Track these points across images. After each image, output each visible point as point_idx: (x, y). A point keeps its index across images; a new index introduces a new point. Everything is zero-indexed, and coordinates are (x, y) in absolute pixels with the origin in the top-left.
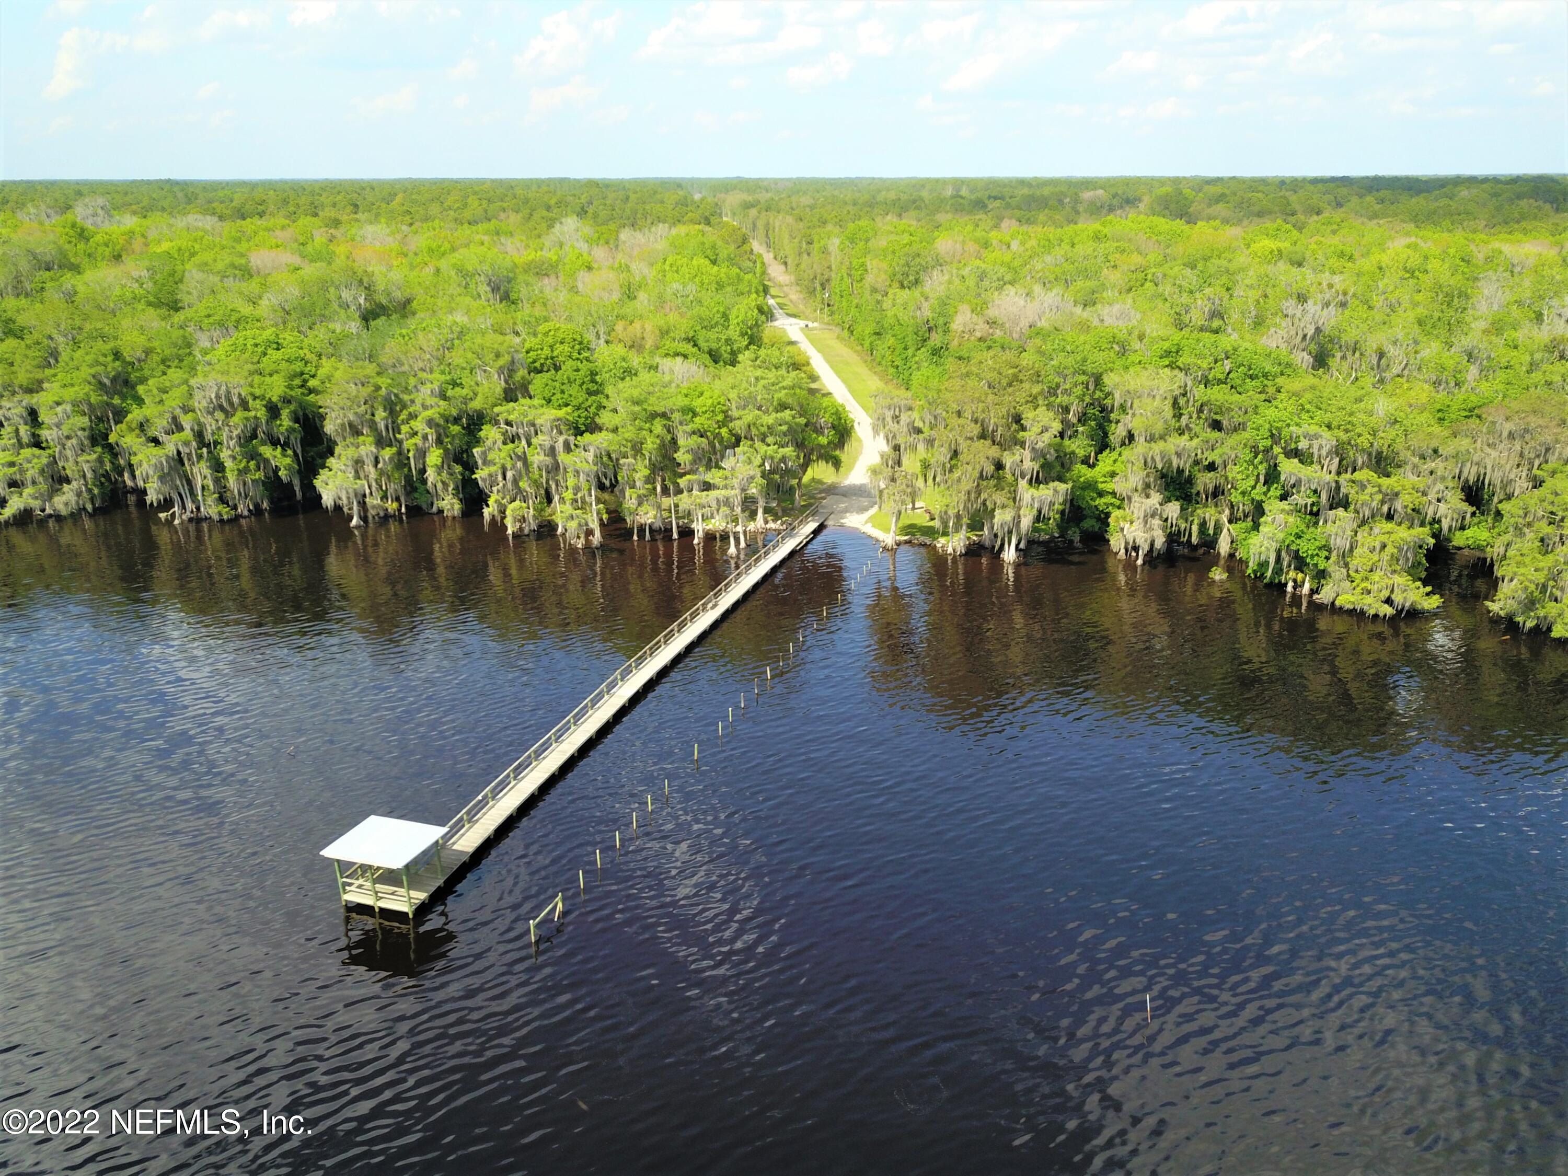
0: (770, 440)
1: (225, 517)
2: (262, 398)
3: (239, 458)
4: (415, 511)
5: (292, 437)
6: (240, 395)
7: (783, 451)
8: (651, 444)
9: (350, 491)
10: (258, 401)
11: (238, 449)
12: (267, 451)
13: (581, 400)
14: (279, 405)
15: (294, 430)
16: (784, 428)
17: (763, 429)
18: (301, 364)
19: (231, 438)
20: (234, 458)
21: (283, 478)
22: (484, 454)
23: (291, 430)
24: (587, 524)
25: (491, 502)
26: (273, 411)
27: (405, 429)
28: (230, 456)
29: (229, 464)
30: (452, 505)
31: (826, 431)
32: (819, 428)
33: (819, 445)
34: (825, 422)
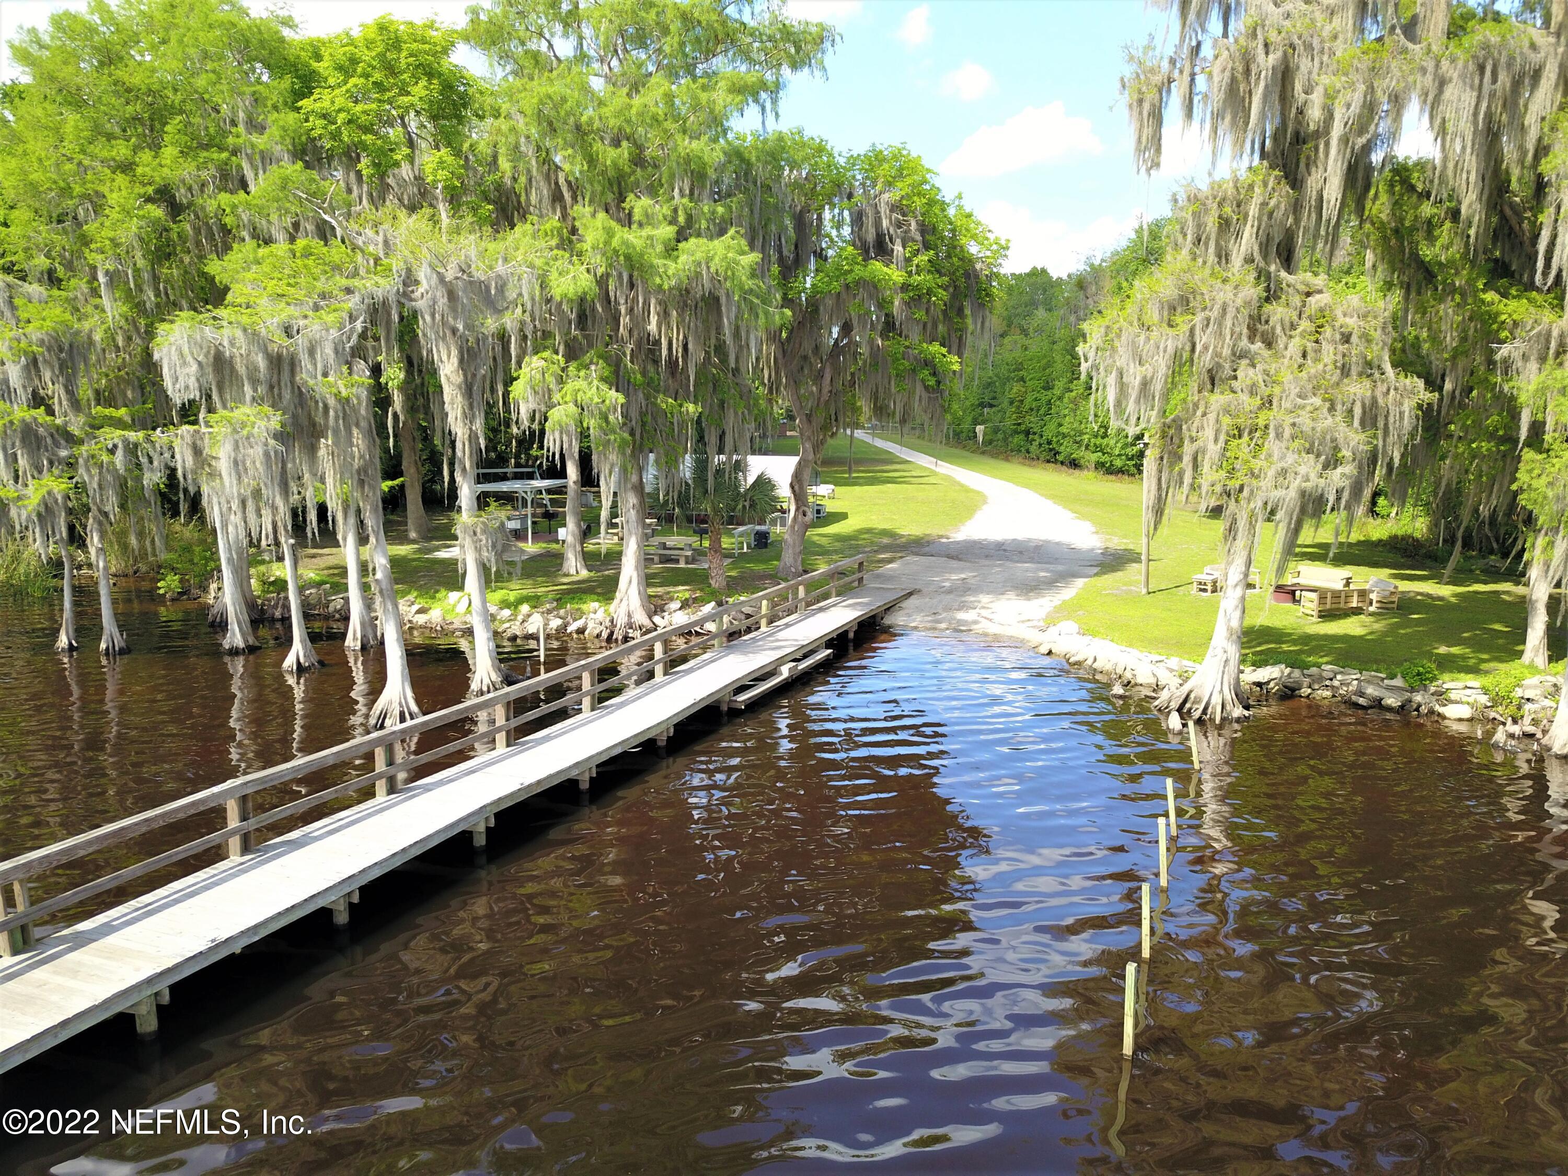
31: (898, 248)
32: (871, 236)
33: (872, 287)
34: (895, 207)
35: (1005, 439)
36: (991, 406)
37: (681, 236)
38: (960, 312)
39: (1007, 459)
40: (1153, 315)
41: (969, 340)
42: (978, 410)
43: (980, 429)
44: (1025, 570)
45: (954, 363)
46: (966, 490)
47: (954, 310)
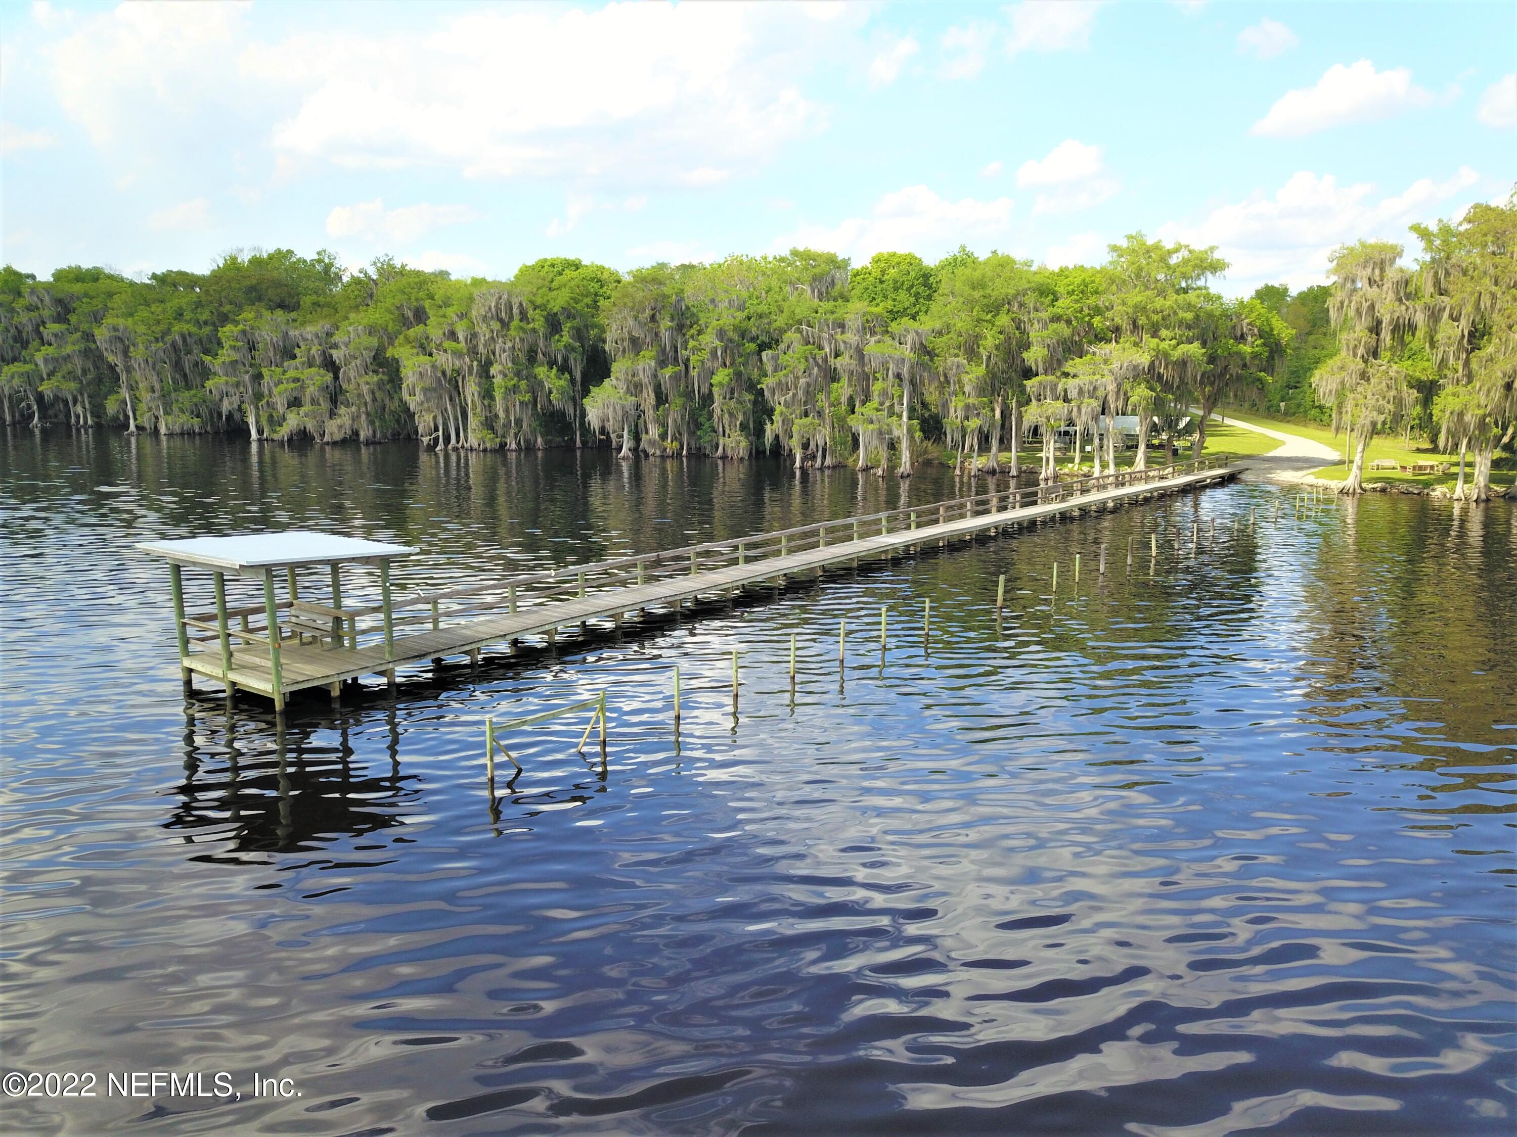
0: (1164, 333)
1: (488, 445)
2: (543, 307)
3: (511, 375)
4: (698, 456)
5: (572, 356)
6: (521, 304)
7: (1184, 348)
8: (990, 341)
9: (618, 408)
10: (538, 311)
11: (510, 365)
12: (541, 371)
13: (907, 304)
14: (562, 318)
15: (573, 349)
16: (1189, 316)
17: (1155, 318)
18: (597, 286)
19: (504, 351)
20: (505, 375)
21: (554, 402)
22: (775, 358)
23: (569, 348)
24: (890, 432)
25: (776, 417)
26: (554, 325)
27: (692, 343)
28: (500, 372)
29: (498, 380)
30: (738, 443)
31: (1249, 338)
32: (1239, 334)
33: (1239, 354)
34: (1248, 324)
35: (1306, 412)
36: (1296, 387)
37: (1178, 344)
38: (1273, 359)
39: (1305, 426)
40: (1335, 369)
41: (1276, 369)
42: (1285, 390)
43: (1282, 404)
44: (1300, 464)
45: (1270, 379)
46: (1274, 439)
47: (1271, 357)
